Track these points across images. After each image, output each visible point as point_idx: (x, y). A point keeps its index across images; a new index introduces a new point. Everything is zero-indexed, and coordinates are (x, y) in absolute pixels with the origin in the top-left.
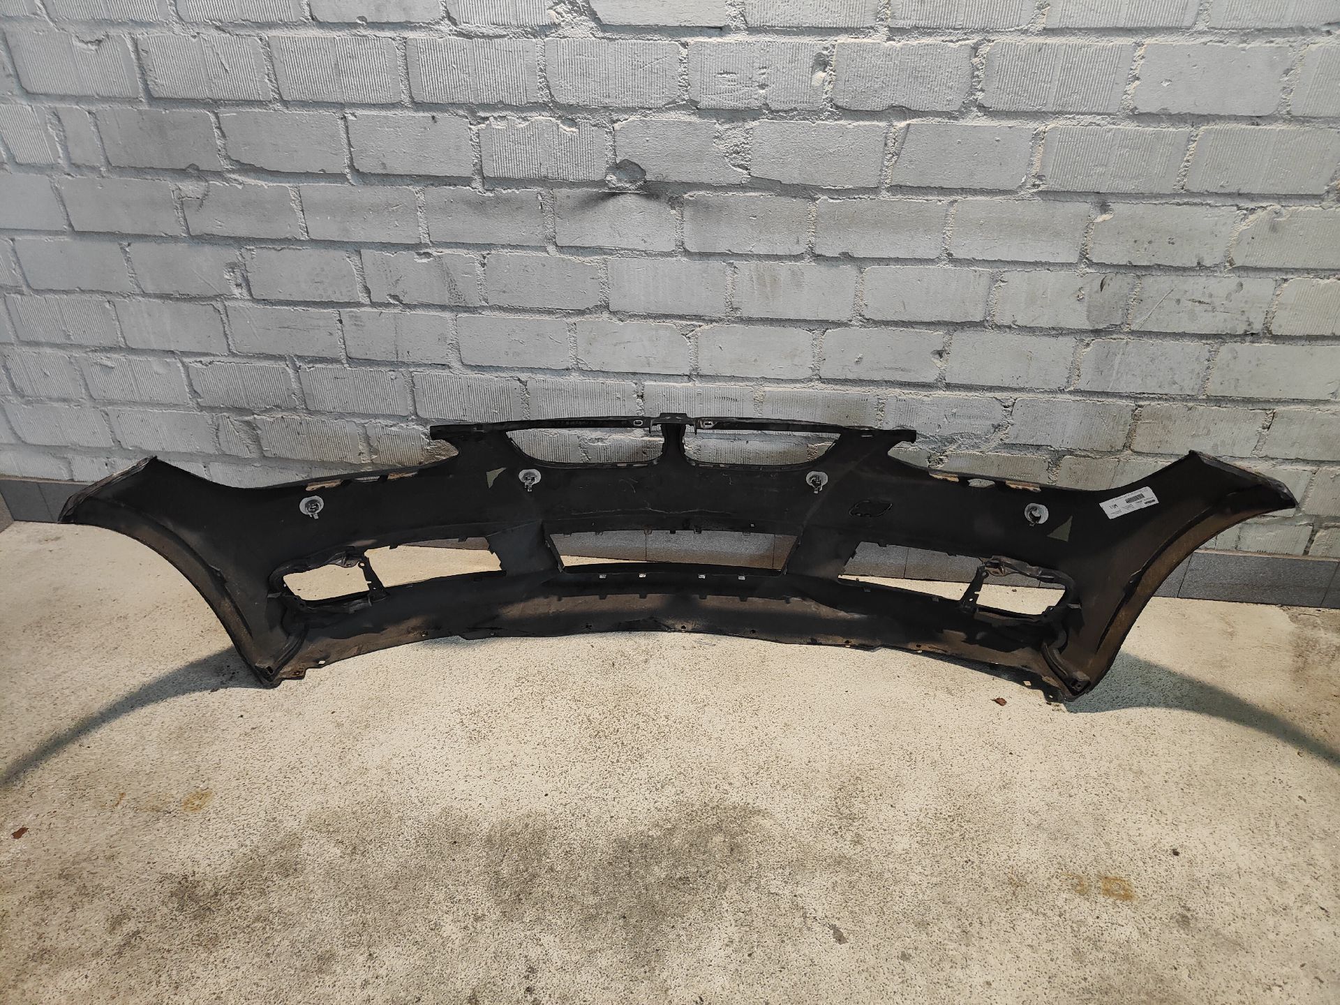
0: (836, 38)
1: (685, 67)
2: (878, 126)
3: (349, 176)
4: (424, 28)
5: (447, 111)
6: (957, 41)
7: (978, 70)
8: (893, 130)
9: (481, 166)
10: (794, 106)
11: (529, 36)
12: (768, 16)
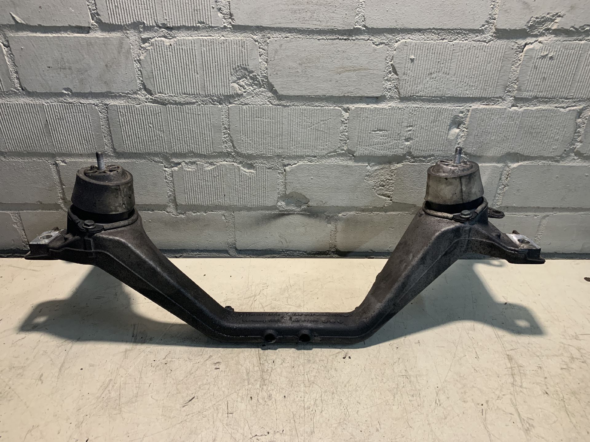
0: (471, 105)
1: (346, 126)
2: (496, 167)
3: (62, 205)
4: (123, 96)
5: (144, 158)
6: (567, 107)
7: (580, 127)
8: (508, 169)
9: (175, 197)
10: (432, 153)
11: (216, 103)
12: (418, 88)
